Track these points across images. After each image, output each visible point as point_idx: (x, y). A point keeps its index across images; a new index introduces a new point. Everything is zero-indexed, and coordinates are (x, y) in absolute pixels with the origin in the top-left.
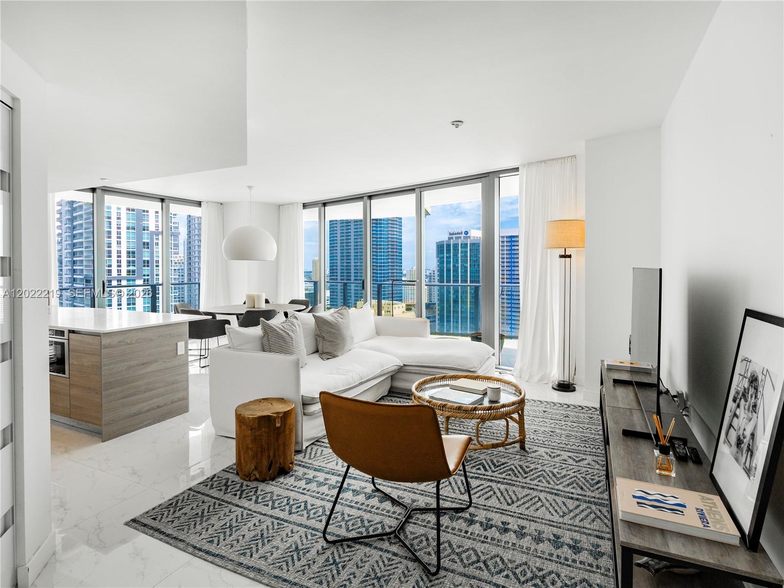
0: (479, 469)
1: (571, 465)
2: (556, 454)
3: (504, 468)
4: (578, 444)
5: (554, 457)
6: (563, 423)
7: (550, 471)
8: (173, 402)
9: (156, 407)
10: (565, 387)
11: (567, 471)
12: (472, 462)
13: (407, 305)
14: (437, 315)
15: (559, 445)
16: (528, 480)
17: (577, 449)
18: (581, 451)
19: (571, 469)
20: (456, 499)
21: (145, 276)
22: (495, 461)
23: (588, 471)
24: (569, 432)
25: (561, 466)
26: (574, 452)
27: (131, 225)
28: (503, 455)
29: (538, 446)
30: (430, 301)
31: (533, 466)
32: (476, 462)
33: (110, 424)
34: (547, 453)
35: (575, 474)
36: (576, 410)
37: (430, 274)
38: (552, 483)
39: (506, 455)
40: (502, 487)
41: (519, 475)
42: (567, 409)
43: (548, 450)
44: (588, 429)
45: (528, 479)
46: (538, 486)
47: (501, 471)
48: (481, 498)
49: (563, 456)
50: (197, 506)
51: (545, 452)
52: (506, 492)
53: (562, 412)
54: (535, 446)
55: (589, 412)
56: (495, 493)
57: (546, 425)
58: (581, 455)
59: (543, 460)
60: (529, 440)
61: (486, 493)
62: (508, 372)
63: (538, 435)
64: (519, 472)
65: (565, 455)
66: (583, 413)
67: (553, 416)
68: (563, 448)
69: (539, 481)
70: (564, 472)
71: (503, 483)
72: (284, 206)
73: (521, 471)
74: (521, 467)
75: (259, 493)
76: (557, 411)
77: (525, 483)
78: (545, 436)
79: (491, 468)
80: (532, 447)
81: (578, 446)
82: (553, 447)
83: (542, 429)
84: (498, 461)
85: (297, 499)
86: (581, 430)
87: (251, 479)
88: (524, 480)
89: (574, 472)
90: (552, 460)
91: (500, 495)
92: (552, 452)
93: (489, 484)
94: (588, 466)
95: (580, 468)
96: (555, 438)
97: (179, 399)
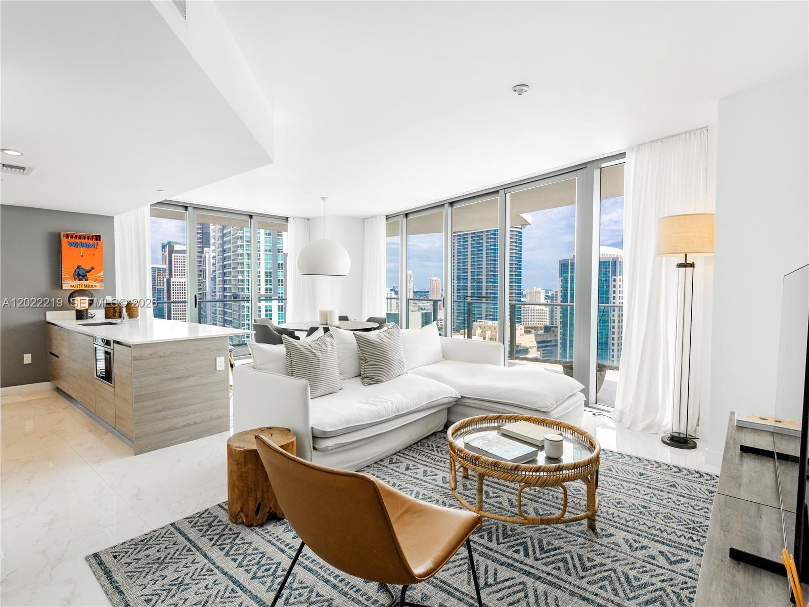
0: (517, 552)
1: (661, 567)
2: (641, 544)
3: (554, 555)
4: (679, 533)
5: (637, 549)
6: (665, 495)
7: (623, 573)
8: (212, 419)
9: (192, 423)
10: (681, 441)
11: (651, 576)
12: (512, 539)
13: (526, 328)
14: (559, 339)
15: (649, 531)
16: (583, 583)
17: (677, 541)
18: (683, 545)
19: (658, 575)
20: (467, 595)
21: (279, 294)
22: (545, 542)
23: (686, 583)
24: (670, 511)
25: (643, 567)
26: (671, 546)
27: (268, 248)
28: (559, 535)
29: (616, 528)
30: (551, 324)
31: (598, 560)
32: (518, 539)
33: (141, 437)
34: (627, 541)
35: (664, 585)
36: (690, 477)
37: (553, 294)
38: (621, 594)
39: (564, 534)
40: (541, 587)
41: (572, 571)
42: (676, 474)
43: (630, 537)
44: (702, 509)
45: (585, 580)
46: (596, 595)
47: (548, 560)
48: (503, 600)
49: (650, 550)
50: (166, 548)
51: (624, 539)
52: (543, 598)
53: (667, 478)
54: (613, 526)
55: (710, 482)
56: (526, 596)
57: (638, 495)
58: (681, 552)
59: (617, 551)
60: (605, 515)
61: (514, 593)
62: (604, 413)
63: (621, 509)
64: (575, 566)
65: (655, 548)
66: (700, 483)
67: (651, 483)
68: (656, 535)
69: (601, 588)
70: (645, 578)
71: (544, 581)
72: (369, 219)
73: (578, 565)
74: (580, 558)
75: (237, 541)
76: (659, 476)
77: (579, 587)
78: (631, 512)
79: (534, 553)
80: (606, 527)
81: (680, 536)
82: (640, 532)
83: (631, 501)
84: (549, 544)
85: (272, 558)
86: (691, 510)
87: (238, 522)
88: (578, 582)
89: (663, 581)
90: (631, 554)
91: (534, 601)
92: (635, 541)
93: (524, 578)
94: (689, 574)
95: (674, 575)
96: (646, 518)
97: (219, 416)
